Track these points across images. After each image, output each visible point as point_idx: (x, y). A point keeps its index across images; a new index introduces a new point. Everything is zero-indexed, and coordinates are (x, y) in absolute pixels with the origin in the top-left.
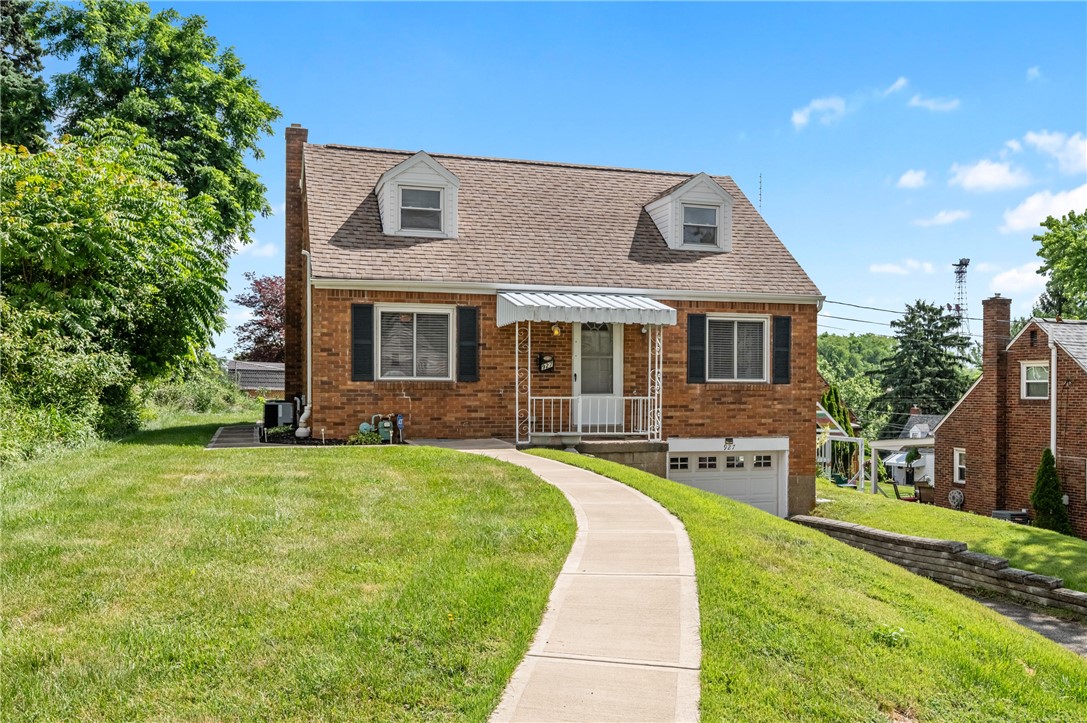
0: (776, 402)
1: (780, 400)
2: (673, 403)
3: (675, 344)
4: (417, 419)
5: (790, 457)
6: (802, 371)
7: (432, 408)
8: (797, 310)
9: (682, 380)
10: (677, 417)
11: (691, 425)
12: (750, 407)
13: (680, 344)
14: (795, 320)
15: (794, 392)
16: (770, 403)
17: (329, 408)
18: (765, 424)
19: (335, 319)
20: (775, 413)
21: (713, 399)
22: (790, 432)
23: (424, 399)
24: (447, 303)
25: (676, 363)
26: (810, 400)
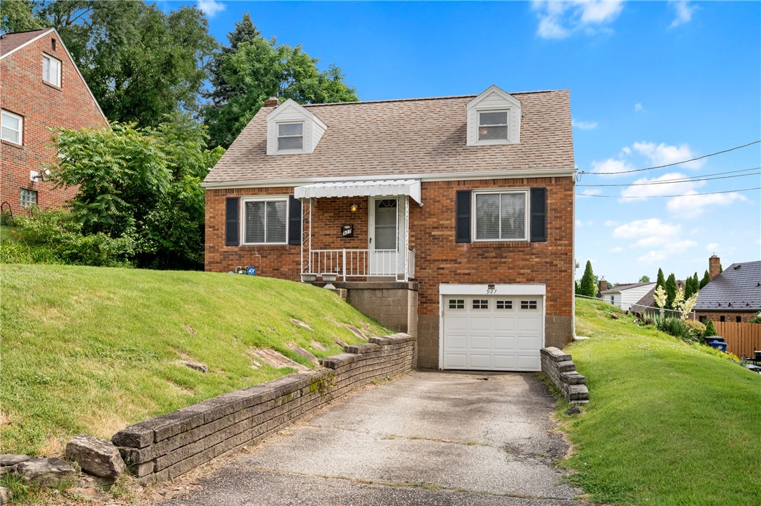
0: (533, 257)
1: (537, 255)
2: (445, 258)
3: (446, 214)
4: (265, 269)
5: (547, 301)
6: (558, 231)
7: (273, 262)
8: (553, 182)
9: (451, 241)
10: (447, 268)
11: (460, 274)
12: (510, 260)
13: (450, 214)
14: (551, 190)
15: (550, 248)
16: (528, 257)
17: (213, 263)
18: (523, 274)
19: (217, 208)
20: (532, 265)
21: (478, 255)
22: (546, 280)
23: (268, 256)
24: (283, 193)
25: (447, 228)
26: (566, 254)
